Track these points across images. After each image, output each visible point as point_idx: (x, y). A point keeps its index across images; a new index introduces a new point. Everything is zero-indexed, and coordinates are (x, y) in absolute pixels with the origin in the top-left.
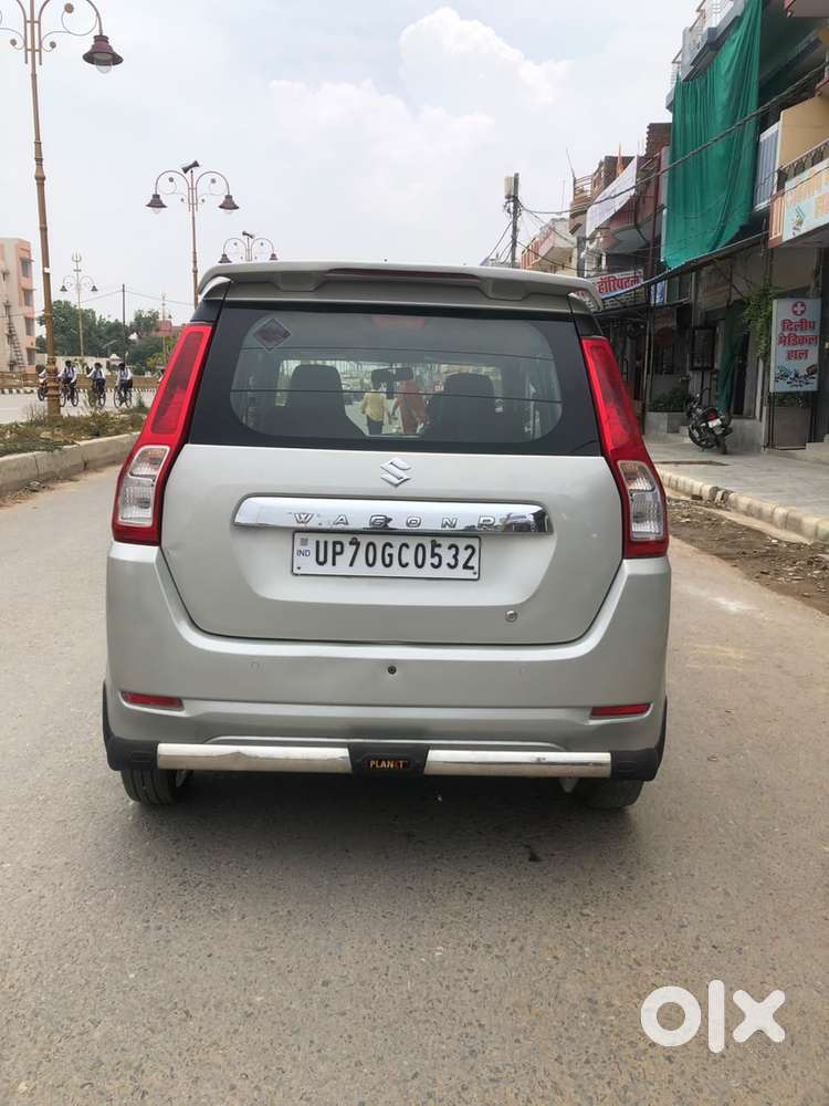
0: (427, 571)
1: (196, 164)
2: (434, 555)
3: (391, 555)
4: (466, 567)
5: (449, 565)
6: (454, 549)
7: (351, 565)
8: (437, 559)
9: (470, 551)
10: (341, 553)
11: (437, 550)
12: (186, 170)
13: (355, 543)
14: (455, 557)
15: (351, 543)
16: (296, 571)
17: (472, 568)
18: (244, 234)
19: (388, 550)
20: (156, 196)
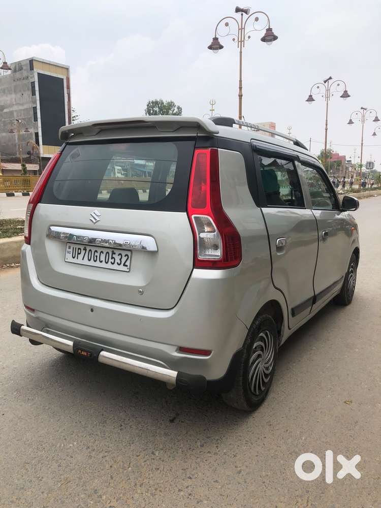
0: (109, 266)
1: (330, 78)
2: (112, 258)
3: (96, 256)
4: (124, 265)
5: (118, 263)
6: (120, 256)
7: (83, 259)
8: (113, 259)
9: (127, 257)
10: (80, 253)
11: (114, 256)
12: (325, 82)
13: (85, 249)
14: (120, 260)
15: (84, 249)
16: (66, 260)
17: (127, 266)
18: (362, 108)
19: (96, 254)
20: (311, 96)
